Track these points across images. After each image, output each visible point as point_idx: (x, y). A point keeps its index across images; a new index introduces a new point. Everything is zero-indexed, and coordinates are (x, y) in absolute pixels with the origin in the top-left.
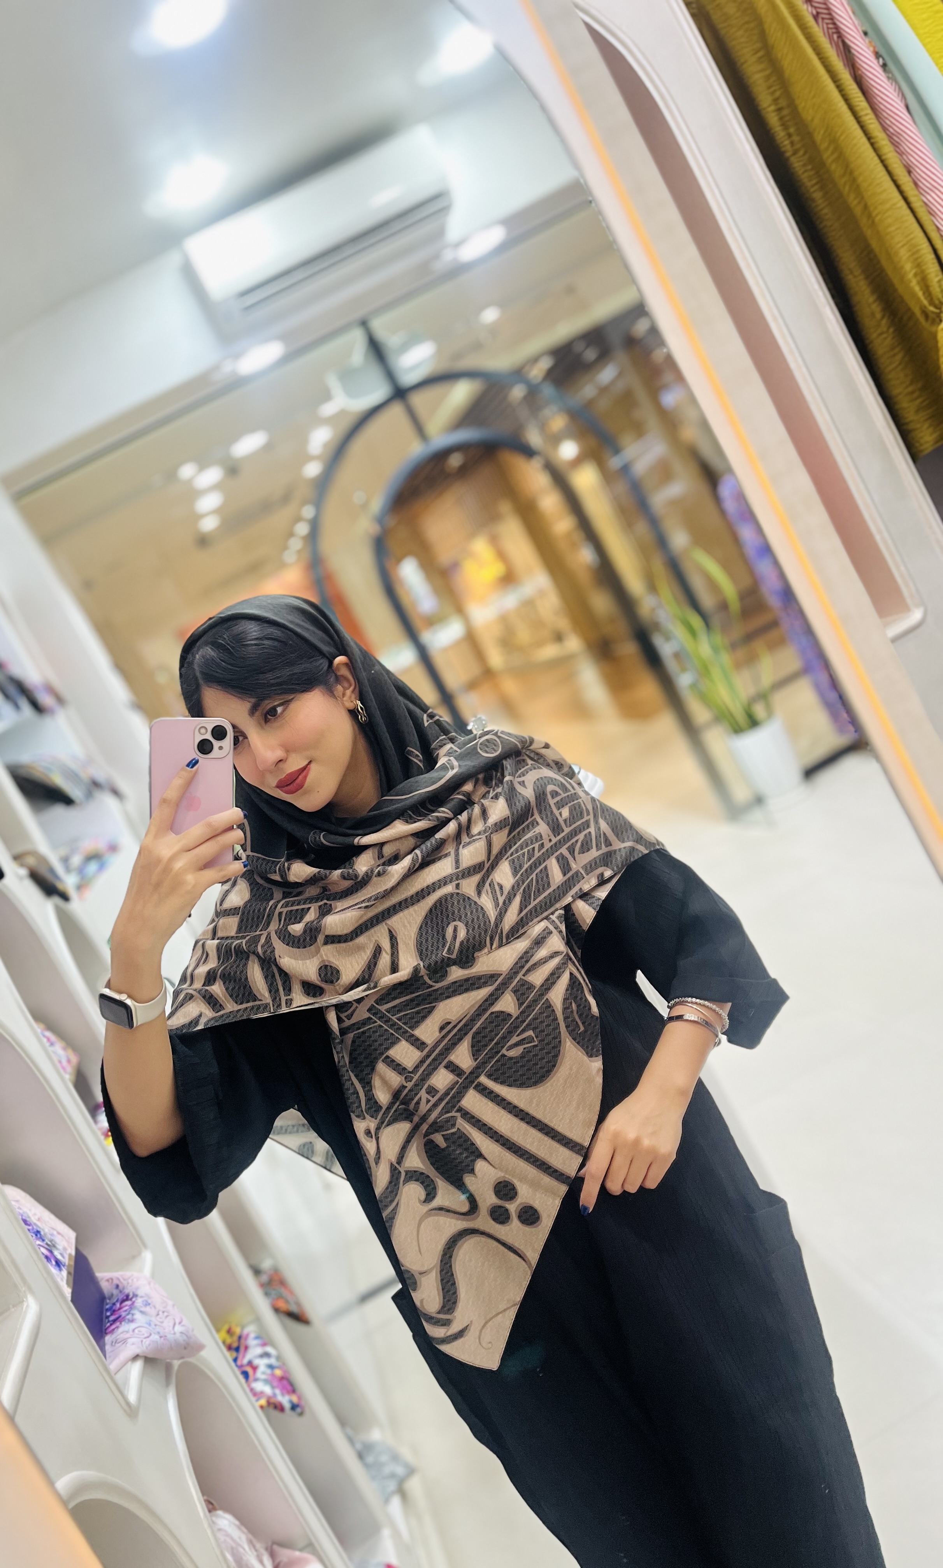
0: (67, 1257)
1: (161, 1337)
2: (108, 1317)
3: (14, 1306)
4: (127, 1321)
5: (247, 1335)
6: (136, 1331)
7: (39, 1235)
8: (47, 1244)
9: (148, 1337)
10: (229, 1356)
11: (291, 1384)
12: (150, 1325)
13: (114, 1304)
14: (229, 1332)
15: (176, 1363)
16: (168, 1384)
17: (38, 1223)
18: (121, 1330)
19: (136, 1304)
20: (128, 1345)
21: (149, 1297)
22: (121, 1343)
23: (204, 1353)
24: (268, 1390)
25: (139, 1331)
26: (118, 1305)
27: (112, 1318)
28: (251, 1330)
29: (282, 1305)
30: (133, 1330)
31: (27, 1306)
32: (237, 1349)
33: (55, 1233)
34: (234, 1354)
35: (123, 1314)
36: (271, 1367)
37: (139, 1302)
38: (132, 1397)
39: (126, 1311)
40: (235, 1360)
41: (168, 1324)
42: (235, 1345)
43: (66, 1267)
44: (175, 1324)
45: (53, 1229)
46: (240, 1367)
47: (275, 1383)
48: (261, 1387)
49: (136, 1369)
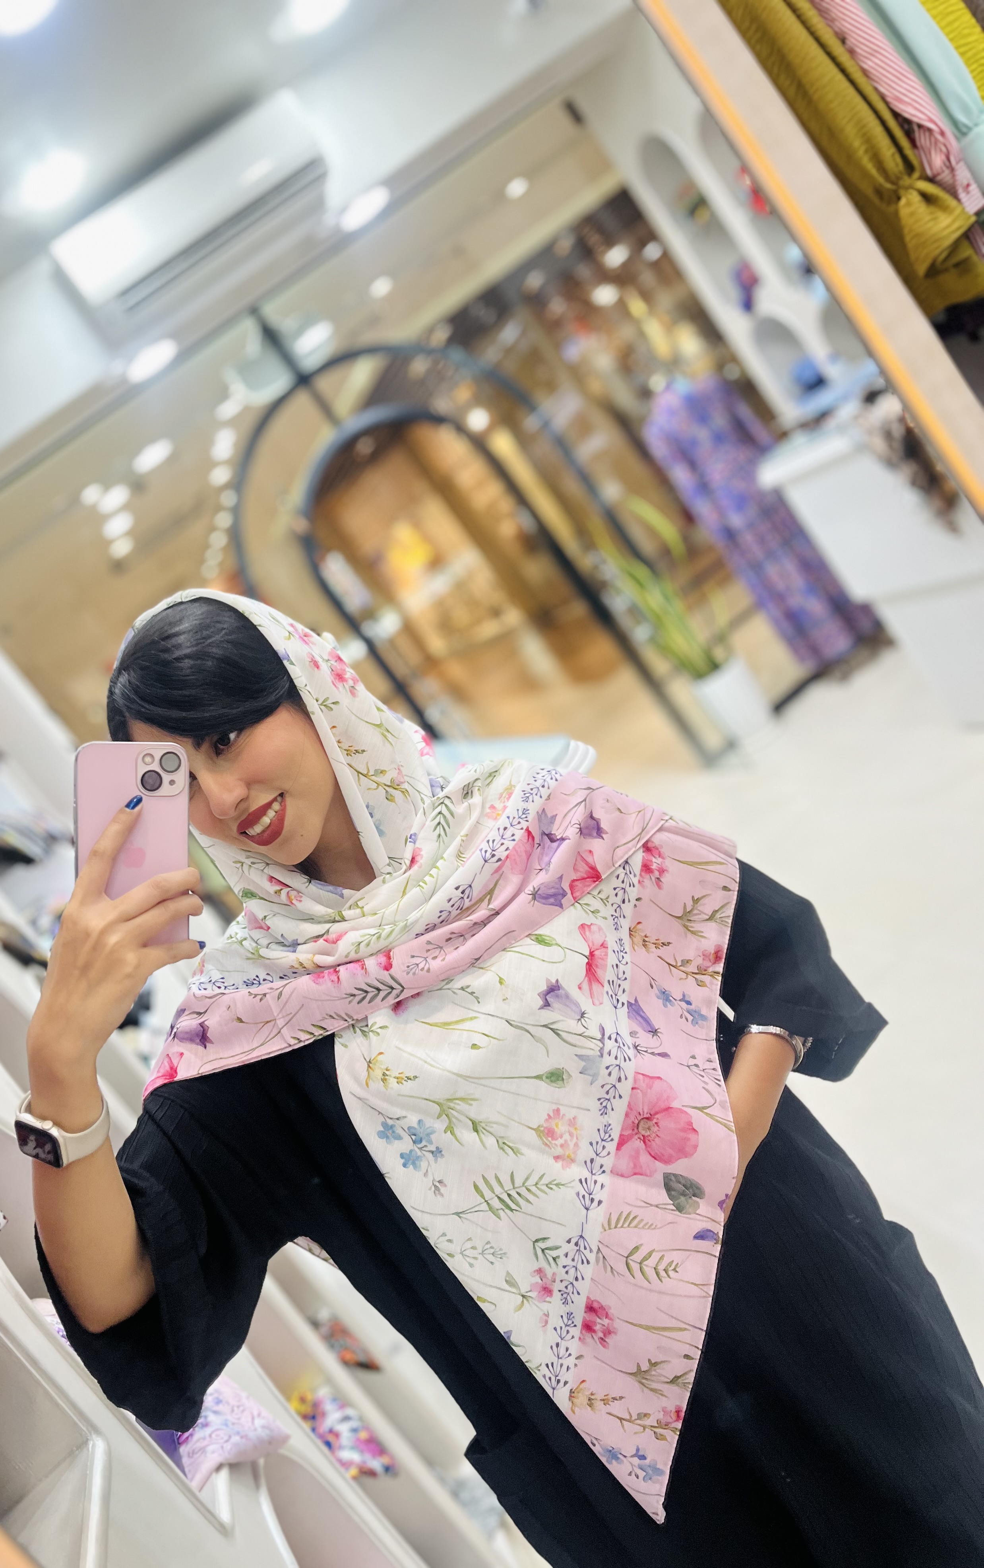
1: (242, 1437)
3: (77, 1449)
5: (321, 1399)
6: (213, 1436)
9: (227, 1441)
10: (307, 1426)
11: (380, 1446)
12: (226, 1425)
14: (301, 1401)
15: (262, 1461)
16: (257, 1486)
18: (194, 1437)
20: (207, 1454)
22: (200, 1452)
23: (290, 1442)
24: (355, 1457)
25: (217, 1436)
28: (323, 1393)
29: (348, 1356)
30: (210, 1436)
31: (94, 1445)
32: (313, 1418)
34: (312, 1425)
36: (354, 1430)
38: (224, 1514)
40: (314, 1430)
41: (245, 1419)
42: (310, 1414)
44: (253, 1418)
46: (321, 1437)
47: (362, 1448)
48: (348, 1455)
49: (222, 1479)
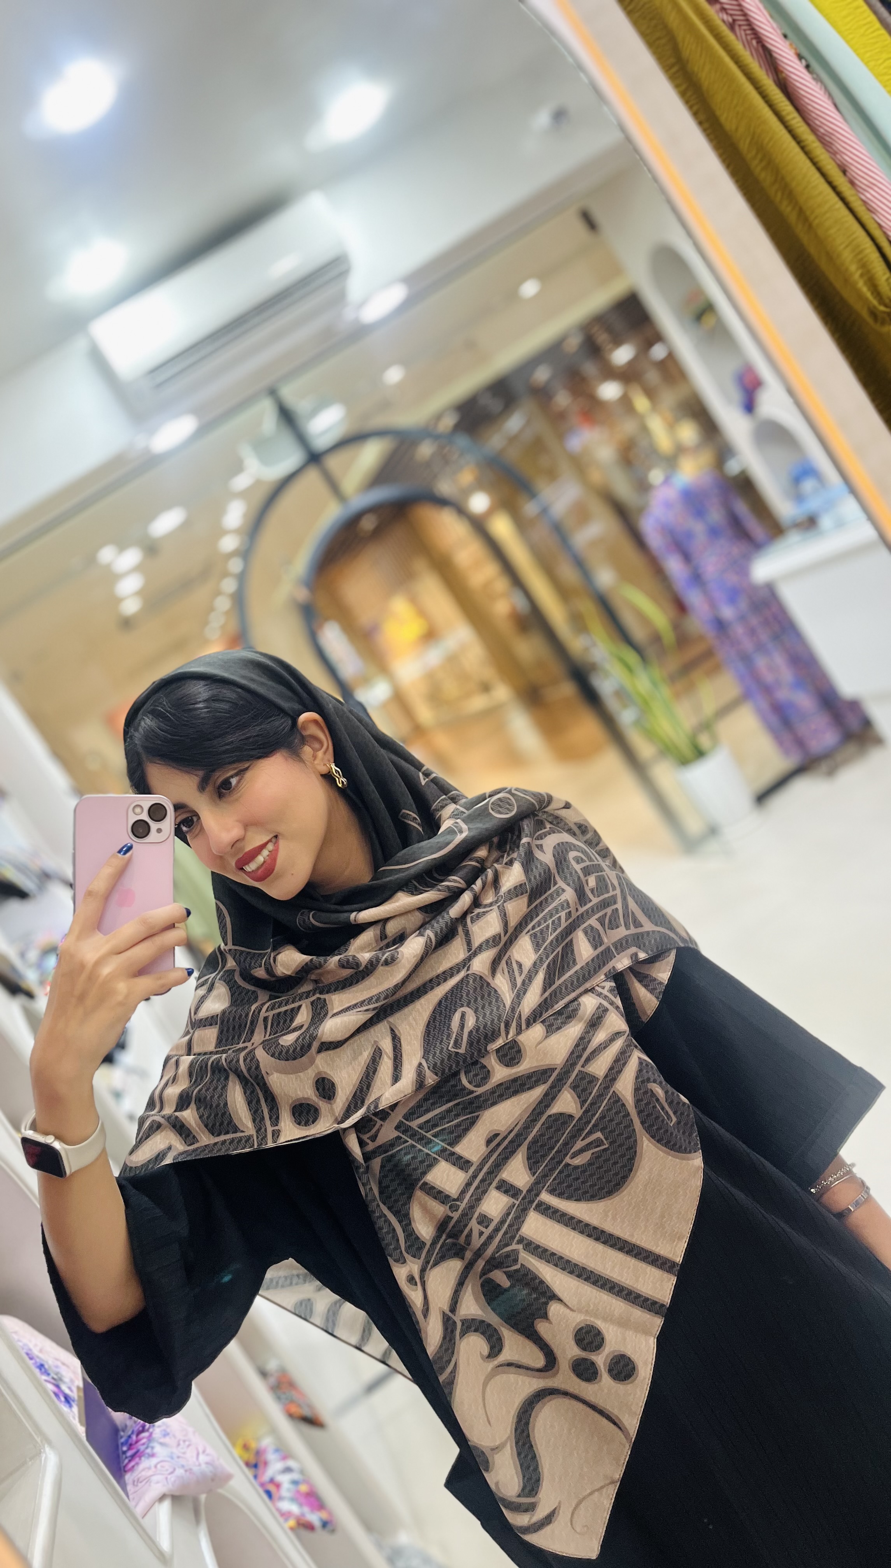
0: (75, 1389)
1: (186, 1471)
2: (124, 1453)
3: (31, 1460)
4: (147, 1455)
5: (265, 1449)
6: (159, 1466)
7: (43, 1370)
8: (53, 1378)
9: (172, 1473)
10: (250, 1473)
11: (319, 1500)
12: (172, 1458)
13: (129, 1437)
14: (246, 1447)
15: (203, 1497)
16: (198, 1522)
17: (40, 1355)
18: (141, 1467)
19: (154, 1436)
20: (152, 1484)
22: (146, 1480)
23: (231, 1483)
24: (294, 1509)
25: (162, 1467)
26: (134, 1437)
27: (129, 1453)
28: (267, 1442)
29: (294, 1409)
30: (156, 1466)
31: (46, 1458)
32: (256, 1466)
33: (59, 1364)
34: (253, 1472)
35: (142, 1448)
36: (295, 1483)
38: (165, 1544)
39: (143, 1444)
40: (256, 1477)
41: (190, 1454)
42: (253, 1461)
43: (76, 1403)
44: (198, 1454)
45: (57, 1359)
46: (262, 1485)
47: (302, 1501)
48: (287, 1506)
49: (165, 1508)
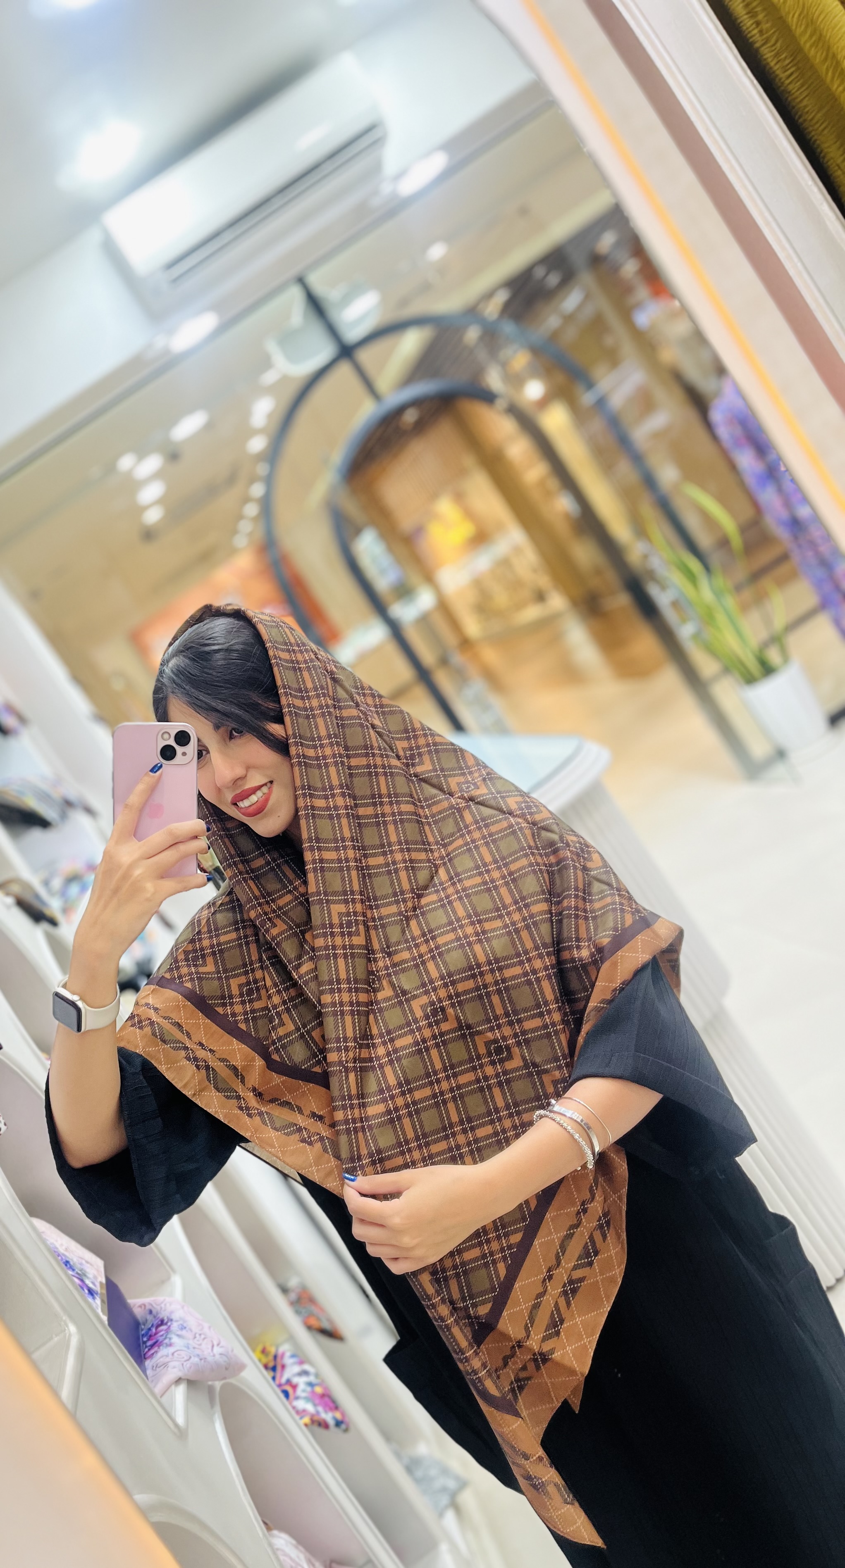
0: (98, 1285)
1: (201, 1360)
2: (145, 1343)
3: (56, 1336)
4: (165, 1345)
5: (283, 1355)
6: (175, 1354)
7: (68, 1266)
8: (78, 1274)
9: (188, 1360)
10: (268, 1375)
11: (334, 1402)
13: (150, 1329)
14: (264, 1351)
16: (213, 1406)
17: (67, 1254)
18: (159, 1354)
19: (172, 1328)
20: (169, 1369)
21: (185, 1321)
22: (163, 1366)
23: (245, 1374)
24: (310, 1408)
25: (179, 1355)
26: (154, 1330)
27: (149, 1343)
28: (286, 1349)
29: (313, 1322)
30: (173, 1354)
31: (70, 1335)
32: (274, 1369)
33: (84, 1262)
34: (272, 1374)
35: (161, 1339)
36: (310, 1384)
37: (175, 1326)
39: (162, 1335)
40: (274, 1378)
41: (206, 1346)
42: (271, 1364)
43: (99, 1296)
44: (213, 1346)
45: (81, 1258)
46: (280, 1385)
47: (317, 1401)
48: (303, 1405)
49: (180, 1392)
